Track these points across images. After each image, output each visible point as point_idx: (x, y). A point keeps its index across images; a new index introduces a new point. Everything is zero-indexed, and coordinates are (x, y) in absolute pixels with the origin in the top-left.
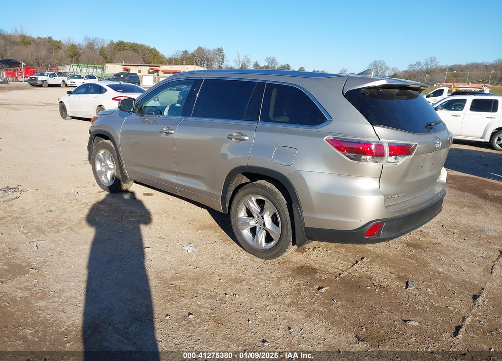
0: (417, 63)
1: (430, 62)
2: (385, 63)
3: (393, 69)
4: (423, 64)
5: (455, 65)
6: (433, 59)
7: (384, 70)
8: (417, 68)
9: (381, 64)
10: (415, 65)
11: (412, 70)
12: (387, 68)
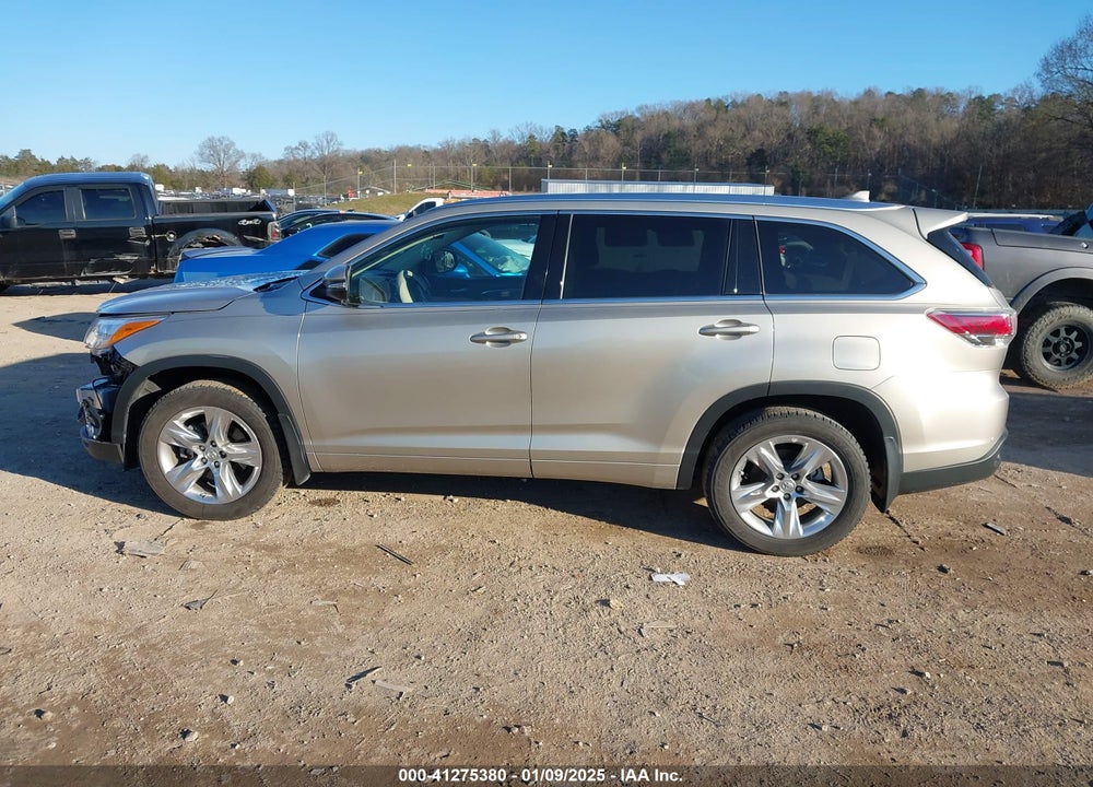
0: (300, 144)
1: (325, 144)
2: (233, 144)
3: (254, 156)
4: (313, 147)
5: (369, 150)
6: (330, 138)
7: (234, 159)
8: (300, 155)
9: (226, 145)
10: (297, 148)
11: (292, 158)
12: (242, 155)
